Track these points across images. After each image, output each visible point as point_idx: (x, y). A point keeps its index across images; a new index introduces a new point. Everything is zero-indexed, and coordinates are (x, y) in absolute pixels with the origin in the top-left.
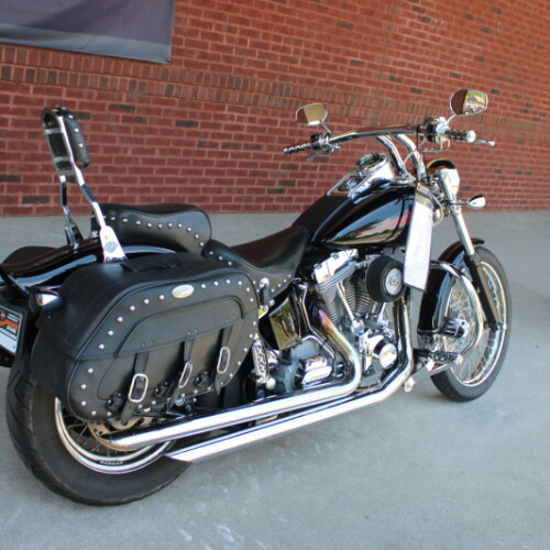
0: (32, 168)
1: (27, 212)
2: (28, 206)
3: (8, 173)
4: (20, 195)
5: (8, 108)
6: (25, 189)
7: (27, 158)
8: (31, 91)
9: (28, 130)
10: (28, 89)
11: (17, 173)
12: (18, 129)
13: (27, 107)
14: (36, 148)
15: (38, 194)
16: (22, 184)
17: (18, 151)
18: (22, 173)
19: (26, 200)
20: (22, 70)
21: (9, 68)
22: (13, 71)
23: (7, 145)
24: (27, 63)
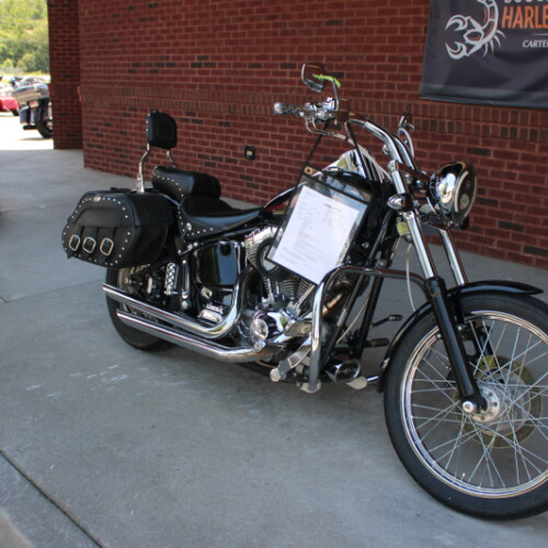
0: (535, 221)
1: (527, 261)
2: (529, 255)
3: (513, 222)
4: (523, 244)
5: (516, 164)
6: (527, 239)
7: (530, 211)
8: (537, 149)
9: (532, 185)
10: (534, 147)
11: (521, 223)
12: (524, 183)
13: (534, 164)
14: (539, 202)
15: (538, 246)
16: (524, 233)
17: (523, 203)
18: (526, 224)
19: (527, 250)
20: (526, 130)
21: (516, 129)
22: (519, 132)
23: (514, 197)
24: (529, 123)
